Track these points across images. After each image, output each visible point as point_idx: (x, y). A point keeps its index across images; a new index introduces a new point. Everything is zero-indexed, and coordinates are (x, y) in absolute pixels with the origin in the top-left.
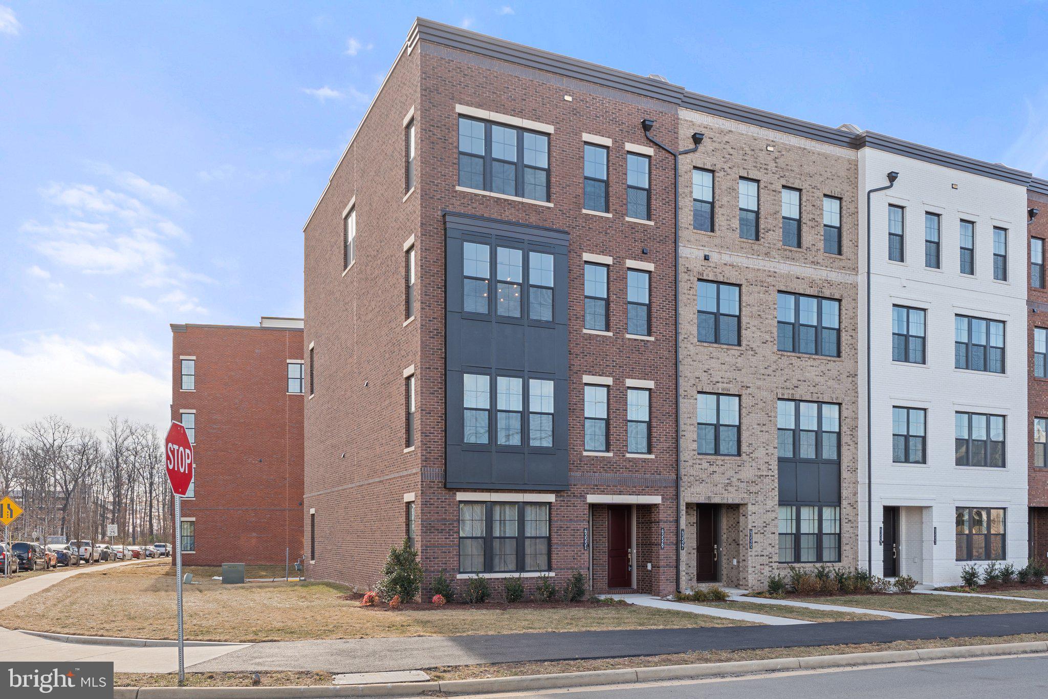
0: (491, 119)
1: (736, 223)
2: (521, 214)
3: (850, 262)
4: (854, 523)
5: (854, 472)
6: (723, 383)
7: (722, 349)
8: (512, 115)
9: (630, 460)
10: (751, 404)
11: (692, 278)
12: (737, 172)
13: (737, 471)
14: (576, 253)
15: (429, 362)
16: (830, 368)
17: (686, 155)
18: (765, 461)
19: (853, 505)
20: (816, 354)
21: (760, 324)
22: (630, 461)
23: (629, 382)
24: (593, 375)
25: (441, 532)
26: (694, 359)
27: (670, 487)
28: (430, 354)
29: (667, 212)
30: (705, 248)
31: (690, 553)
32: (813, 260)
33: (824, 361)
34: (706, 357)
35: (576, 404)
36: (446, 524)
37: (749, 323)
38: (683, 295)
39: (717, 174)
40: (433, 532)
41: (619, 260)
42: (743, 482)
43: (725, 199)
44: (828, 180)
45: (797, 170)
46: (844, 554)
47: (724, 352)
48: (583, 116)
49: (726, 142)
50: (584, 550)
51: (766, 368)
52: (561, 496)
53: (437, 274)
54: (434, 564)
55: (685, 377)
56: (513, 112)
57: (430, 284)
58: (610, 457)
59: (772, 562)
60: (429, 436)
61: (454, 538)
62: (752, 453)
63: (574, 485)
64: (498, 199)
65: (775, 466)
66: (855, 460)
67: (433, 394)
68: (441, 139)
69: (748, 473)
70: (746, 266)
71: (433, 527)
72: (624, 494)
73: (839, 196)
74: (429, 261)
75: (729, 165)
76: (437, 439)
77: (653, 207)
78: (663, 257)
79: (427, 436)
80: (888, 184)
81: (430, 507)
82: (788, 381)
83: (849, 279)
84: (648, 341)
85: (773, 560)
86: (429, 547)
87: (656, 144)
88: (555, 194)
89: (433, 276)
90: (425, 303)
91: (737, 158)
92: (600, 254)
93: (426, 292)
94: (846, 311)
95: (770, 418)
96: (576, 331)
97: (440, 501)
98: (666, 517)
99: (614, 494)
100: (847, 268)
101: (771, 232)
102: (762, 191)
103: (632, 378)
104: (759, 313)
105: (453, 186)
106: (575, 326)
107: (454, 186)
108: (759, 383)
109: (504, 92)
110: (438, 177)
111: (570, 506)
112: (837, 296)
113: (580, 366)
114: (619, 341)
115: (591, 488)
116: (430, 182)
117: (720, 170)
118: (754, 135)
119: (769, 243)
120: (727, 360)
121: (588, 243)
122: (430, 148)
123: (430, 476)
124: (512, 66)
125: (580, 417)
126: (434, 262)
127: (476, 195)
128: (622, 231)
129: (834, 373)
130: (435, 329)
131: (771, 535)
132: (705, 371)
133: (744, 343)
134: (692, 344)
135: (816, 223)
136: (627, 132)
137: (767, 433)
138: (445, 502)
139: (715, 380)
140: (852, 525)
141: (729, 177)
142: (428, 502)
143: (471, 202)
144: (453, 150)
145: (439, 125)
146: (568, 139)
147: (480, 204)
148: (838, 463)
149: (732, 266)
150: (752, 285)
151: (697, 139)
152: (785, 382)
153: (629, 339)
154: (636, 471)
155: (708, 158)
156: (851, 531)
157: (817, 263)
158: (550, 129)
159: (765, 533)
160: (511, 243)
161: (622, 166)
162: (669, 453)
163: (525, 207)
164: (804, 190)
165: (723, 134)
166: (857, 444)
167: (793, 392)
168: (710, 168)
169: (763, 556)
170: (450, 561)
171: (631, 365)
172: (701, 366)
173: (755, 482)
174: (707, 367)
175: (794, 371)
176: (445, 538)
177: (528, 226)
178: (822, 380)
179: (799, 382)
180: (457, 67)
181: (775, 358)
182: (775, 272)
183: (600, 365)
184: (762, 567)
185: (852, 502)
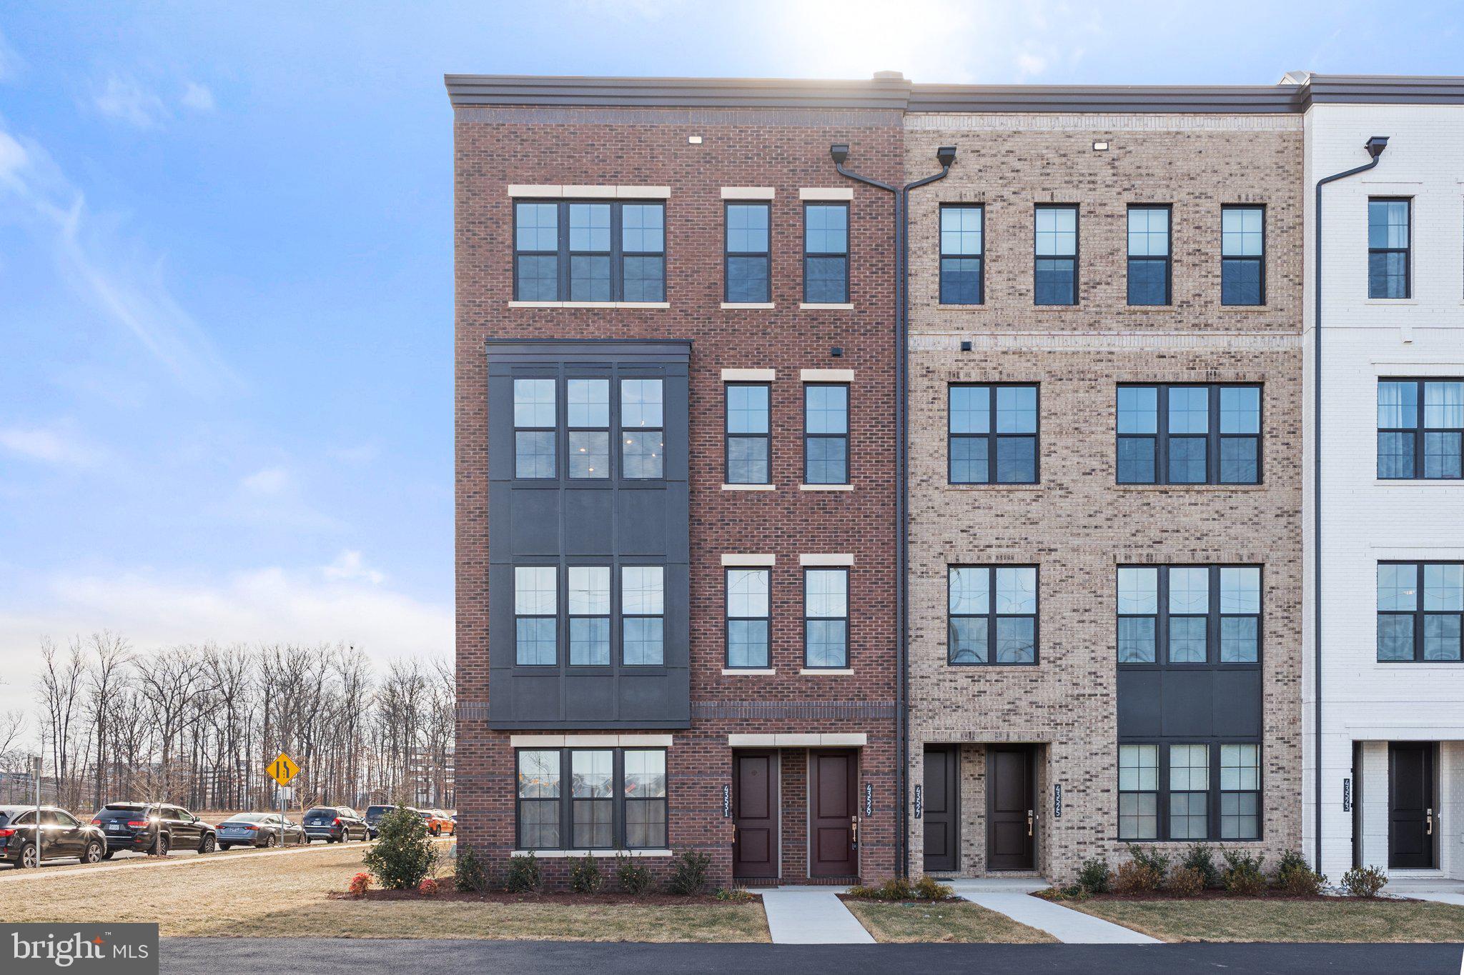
0: (565, 195)
1: (1027, 282)
2: (615, 325)
3: (1283, 313)
4: (1291, 773)
5: (1291, 683)
6: (1000, 546)
7: (998, 491)
8: (599, 184)
9: (807, 679)
10: (1058, 578)
11: (936, 384)
12: (1029, 197)
13: (1028, 689)
14: (709, 371)
15: (468, 555)
16: (1234, 505)
17: (925, 188)
18: (1089, 670)
19: (1292, 742)
20: (1208, 482)
21: (1077, 444)
22: (807, 681)
23: (806, 559)
24: (740, 552)
25: (488, 792)
26: (942, 512)
27: (883, 719)
28: (469, 543)
29: (879, 285)
30: (962, 332)
31: (972, 824)
32: (1197, 321)
33: (1223, 494)
34: (966, 507)
35: (709, 599)
36: (494, 781)
37: (1054, 444)
38: (919, 413)
39: (987, 208)
40: (476, 792)
41: (787, 373)
42: (1041, 707)
43: (1005, 246)
44: (1233, 178)
45: (1159, 172)
46: (1267, 826)
47: (1003, 496)
48: (722, 162)
49: (1008, 152)
50: (724, 817)
51: (1090, 516)
52: (683, 737)
53: (480, 430)
54: (477, 836)
55: (923, 543)
56: (601, 179)
57: (469, 446)
58: (771, 676)
59: (1102, 839)
60: (468, 658)
61: (507, 800)
62: (1060, 659)
63: (707, 721)
64: (577, 309)
65: (1109, 678)
66: (1294, 661)
67: (474, 598)
68: (487, 239)
69: (1052, 691)
70: (1049, 349)
71: (475, 784)
72: (796, 732)
73: (1258, 201)
74: (468, 414)
75: (1013, 189)
76: (481, 661)
77: (854, 280)
78: (871, 357)
79: (465, 658)
80: (1369, 160)
81: (471, 757)
82: (1140, 534)
83: (1283, 343)
84: (841, 492)
85: (1106, 835)
86: (469, 812)
87: (859, 181)
88: (673, 287)
89: (474, 434)
90: (462, 473)
91: (1030, 173)
92: (753, 368)
93: (464, 457)
94: (1274, 402)
95: (1099, 599)
96: (710, 488)
97: (485, 748)
98: (877, 767)
99: (779, 733)
100: (1275, 326)
101: (1103, 286)
102: (1082, 220)
103: (812, 552)
104: (1077, 425)
105: (503, 302)
106: (708, 481)
107: (506, 302)
108: (1076, 542)
109: (587, 153)
110: (482, 294)
111: (699, 752)
112: (1252, 377)
113: (717, 540)
114: (789, 497)
115: (737, 725)
116: (470, 301)
117: (995, 200)
118: (1067, 129)
119: (1098, 306)
120: (1007, 508)
121: (732, 352)
122: (469, 254)
123: (470, 714)
124: (601, 111)
125: (717, 618)
126: (475, 414)
127: (540, 309)
128: (795, 327)
129: (1246, 511)
130: (476, 508)
131: (1101, 794)
132: (962, 531)
133: (1044, 478)
134: (937, 488)
135: (1203, 258)
136: (803, 171)
137: (1093, 625)
138: (493, 749)
139: (982, 543)
140: (1286, 776)
141: (1012, 209)
142: (466, 749)
143: (533, 321)
144: (504, 251)
145: (483, 220)
146: (696, 201)
147: (547, 321)
148: (1258, 667)
149: (1020, 353)
150: (1061, 380)
151: (946, 158)
152: (1134, 535)
153: (806, 493)
154: (819, 696)
155: (969, 185)
156: (1285, 787)
157: (1206, 325)
158: (664, 192)
159: (1088, 791)
160: (590, 371)
161: (795, 225)
162: (881, 665)
163: (621, 315)
164: (1175, 205)
165: (1000, 139)
166: (1299, 632)
167: (1151, 551)
168: (973, 200)
169: (1084, 828)
170: (500, 832)
171: (809, 532)
172: (955, 522)
173: (1067, 706)
174: (967, 523)
175: (1152, 516)
176: (494, 800)
177: (627, 342)
178: (1218, 527)
179: (1165, 535)
180: (511, 133)
181: (1110, 497)
182: (1112, 353)
183: (752, 536)
184: (1082, 847)
185: (1288, 733)
